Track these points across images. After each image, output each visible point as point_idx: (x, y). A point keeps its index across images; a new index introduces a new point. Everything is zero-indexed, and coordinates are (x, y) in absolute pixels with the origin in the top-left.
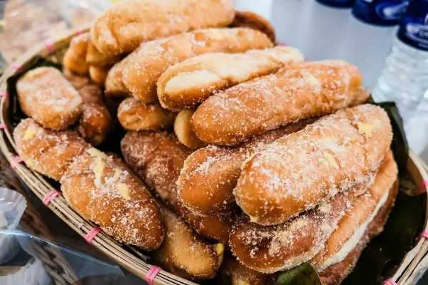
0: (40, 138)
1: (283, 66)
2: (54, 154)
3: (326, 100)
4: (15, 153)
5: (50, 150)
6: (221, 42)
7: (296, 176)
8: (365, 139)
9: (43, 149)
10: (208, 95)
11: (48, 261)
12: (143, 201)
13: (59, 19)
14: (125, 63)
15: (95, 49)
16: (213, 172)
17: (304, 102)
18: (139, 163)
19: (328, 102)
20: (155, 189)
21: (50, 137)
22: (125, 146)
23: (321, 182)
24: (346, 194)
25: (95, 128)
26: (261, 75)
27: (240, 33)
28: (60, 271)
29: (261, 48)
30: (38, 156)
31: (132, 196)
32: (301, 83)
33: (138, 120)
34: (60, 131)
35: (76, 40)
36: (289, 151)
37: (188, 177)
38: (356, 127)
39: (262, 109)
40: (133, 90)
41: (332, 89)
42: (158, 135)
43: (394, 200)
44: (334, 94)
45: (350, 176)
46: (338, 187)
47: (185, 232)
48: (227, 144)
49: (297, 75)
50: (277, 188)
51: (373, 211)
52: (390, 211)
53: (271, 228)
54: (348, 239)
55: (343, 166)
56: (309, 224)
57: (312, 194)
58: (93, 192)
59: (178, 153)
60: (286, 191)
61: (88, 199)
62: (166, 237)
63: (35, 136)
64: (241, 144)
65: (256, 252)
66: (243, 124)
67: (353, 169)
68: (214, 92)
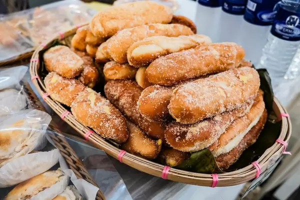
0: (60, 82)
1: (199, 44)
2: (68, 90)
3: (222, 63)
4: (45, 92)
5: (65, 88)
6: (164, 31)
7: (201, 98)
8: (243, 84)
9: (61, 88)
10: (155, 58)
11: (62, 150)
12: (118, 115)
13: (66, 20)
14: (109, 42)
15: (92, 34)
16: (157, 96)
17: (209, 63)
18: (115, 98)
19: (224, 64)
20: (124, 111)
21: (66, 81)
22: (107, 89)
23: (215, 102)
24: (231, 113)
25: (90, 78)
26: (186, 49)
27: (175, 27)
28: (70, 155)
29: (187, 35)
30: (59, 92)
31: (112, 113)
32: (208, 53)
33: (115, 73)
34: (71, 79)
35: (80, 29)
36: (199, 86)
37: (143, 99)
38: (238, 77)
39: (185, 66)
40: (113, 56)
41: (226, 57)
42: (126, 82)
43: (264, 125)
44: (227, 60)
45: (232, 101)
46: (225, 107)
47: (140, 134)
48: (165, 85)
49: (206, 49)
50: (190, 102)
51: (248, 126)
52: (261, 131)
53: (187, 126)
54: (232, 139)
55: (228, 96)
56: (208, 125)
57: (210, 108)
58: (90, 110)
59: (137, 91)
60: (196, 104)
61: (87, 114)
62: (129, 136)
63: (57, 81)
64: (174, 85)
65: (179, 139)
66: (174, 73)
67: (235, 98)
68: (159, 56)
